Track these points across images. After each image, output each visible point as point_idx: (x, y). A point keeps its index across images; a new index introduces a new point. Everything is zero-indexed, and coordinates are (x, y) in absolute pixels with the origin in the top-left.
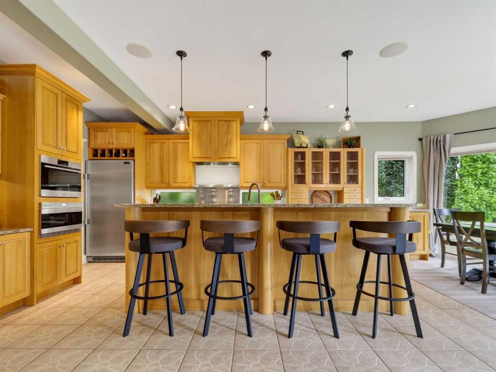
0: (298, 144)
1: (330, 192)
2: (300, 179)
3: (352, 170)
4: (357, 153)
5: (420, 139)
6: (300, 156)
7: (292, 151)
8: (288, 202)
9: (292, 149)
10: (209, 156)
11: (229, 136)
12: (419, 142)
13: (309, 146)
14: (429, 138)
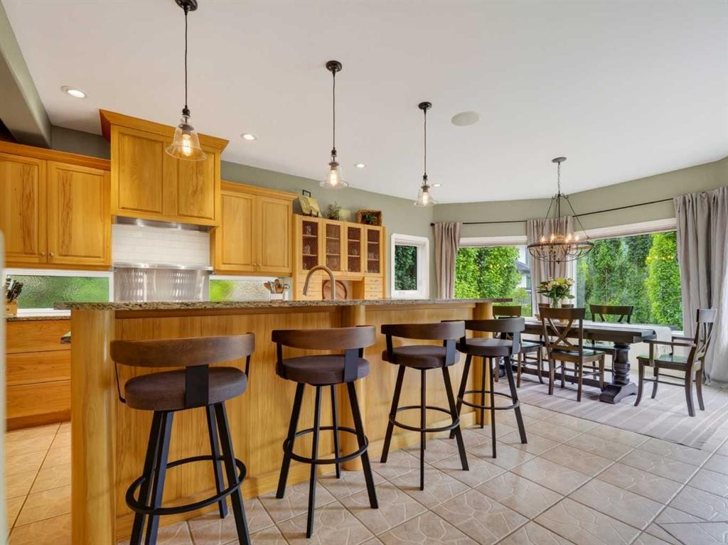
0: (307, 209)
1: (344, 282)
2: (310, 263)
3: (372, 255)
4: (378, 232)
5: (432, 225)
6: (311, 228)
7: (299, 219)
8: (294, 296)
9: (300, 216)
10: (157, 209)
11: (201, 178)
12: (431, 227)
13: (320, 215)
14: (441, 225)
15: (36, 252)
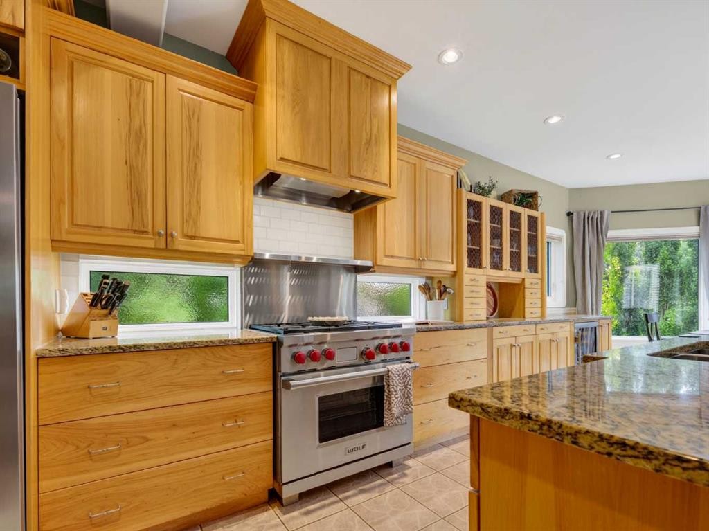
3: (531, 249)
4: (536, 218)
5: (569, 214)
6: (473, 209)
7: (465, 196)
10: (324, 164)
11: (375, 122)
12: (566, 218)
14: (582, 214)
15: (150, 229)
